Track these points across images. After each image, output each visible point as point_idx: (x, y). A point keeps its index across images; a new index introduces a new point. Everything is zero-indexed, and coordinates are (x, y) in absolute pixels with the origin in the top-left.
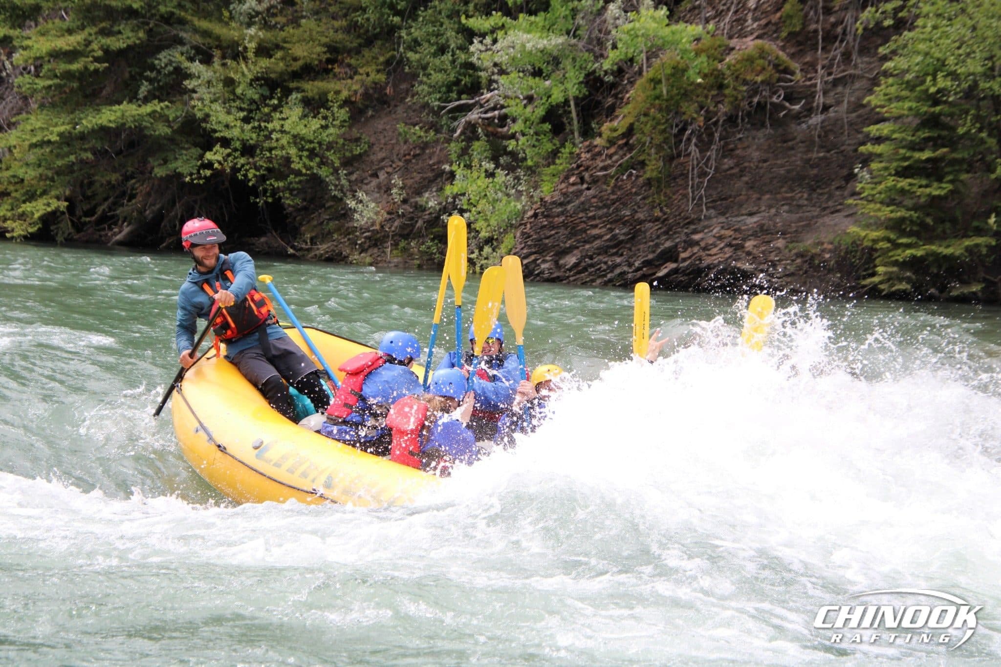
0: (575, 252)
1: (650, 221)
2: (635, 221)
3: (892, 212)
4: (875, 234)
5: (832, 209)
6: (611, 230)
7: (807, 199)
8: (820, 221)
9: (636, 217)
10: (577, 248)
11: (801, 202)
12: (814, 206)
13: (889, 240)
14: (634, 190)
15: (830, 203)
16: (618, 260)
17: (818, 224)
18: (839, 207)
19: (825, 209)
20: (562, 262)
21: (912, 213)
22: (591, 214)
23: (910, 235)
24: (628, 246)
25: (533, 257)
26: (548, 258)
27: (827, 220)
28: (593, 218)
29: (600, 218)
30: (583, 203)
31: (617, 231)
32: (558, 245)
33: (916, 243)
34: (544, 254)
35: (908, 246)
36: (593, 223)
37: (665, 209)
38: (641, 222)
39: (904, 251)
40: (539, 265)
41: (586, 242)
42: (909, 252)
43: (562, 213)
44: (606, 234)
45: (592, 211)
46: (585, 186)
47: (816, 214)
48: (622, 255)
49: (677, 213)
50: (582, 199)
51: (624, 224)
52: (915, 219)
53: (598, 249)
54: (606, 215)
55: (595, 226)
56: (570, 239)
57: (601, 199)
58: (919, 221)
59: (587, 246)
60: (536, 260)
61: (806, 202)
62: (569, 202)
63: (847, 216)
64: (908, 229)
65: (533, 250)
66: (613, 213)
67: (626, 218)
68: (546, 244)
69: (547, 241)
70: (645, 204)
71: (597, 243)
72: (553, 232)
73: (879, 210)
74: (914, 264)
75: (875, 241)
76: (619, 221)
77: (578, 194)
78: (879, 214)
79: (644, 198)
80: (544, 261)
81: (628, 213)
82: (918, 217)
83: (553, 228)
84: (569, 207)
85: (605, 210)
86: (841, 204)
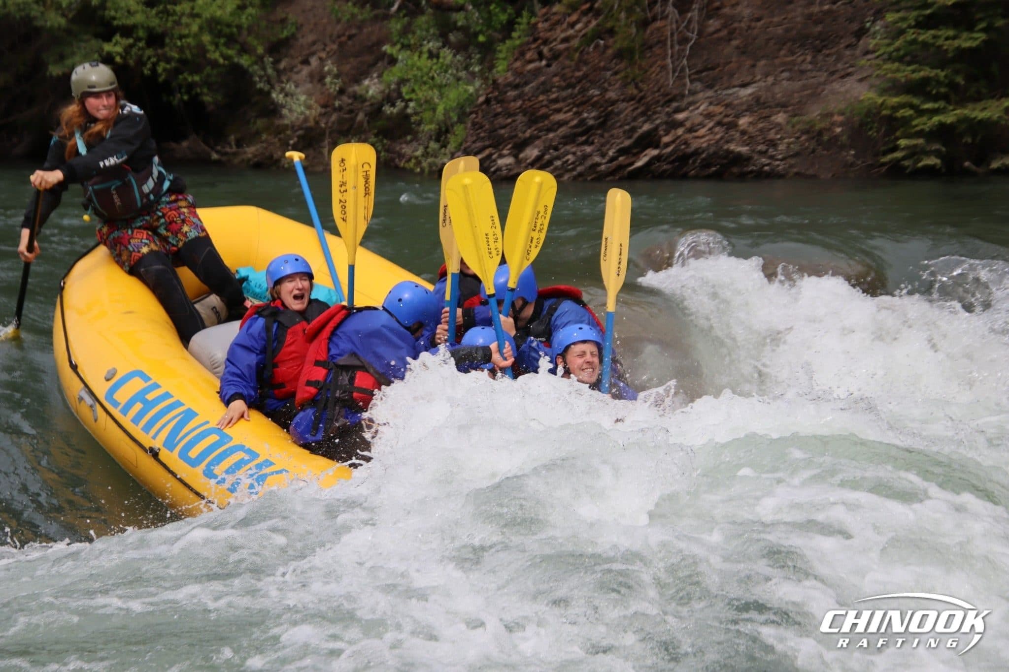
0: (537, 142)
1: (623, 101)
2: (606, 101)
3: (914, 71)
4: (895, 100)
5: (843, 73)
6: (578, 114)
7: (810, 63)
8: (828, 87)
9: (607, 97)
10: (538, 137)
11: (804, 67)
12: (820, 70)
13: (912, 106)
14: (602, 64)
15: (840, 66)
16: (588, 149)
17: (825, 92)
18: (850, 70)
19: (832, 73)
20: (522, 156)
21: (938, 71)
22: (554, 96)
23: (936, 98)
24: (599, 132)
25: (487, 152)
26: (505, 152)
27: (836, 86)
28: (556, 101)
29: (564, 100)
30: (543, 83)
31: (585, 115)
32: (516, 136)
33: (944, 108)
34: (501, 147)
35: (935, 112)
36: (557, 106)
37: (640, 84)
38: (613, 103)
39: (930, 119)
40: (495, 161)
41: (549, 130)
42: (936, 119)
43: (519, 97)
44: (572, 120)
45: (554, 93)
46: (544, 63)
47: (822, 79)
48: (592, 143)
49: (656, 89)
50: (542, 79)
51: (594, 105)
52: (942, 79)
53: (564, 137)
54: (571, 96)
55: (558, 111)
56: (530, 127)
57: (563, 77)
58: (947, 81)
59: (551, 135)
60: (490, 155)
61: (810, 67)
62: (526, 83)
63: (861, 80)
64: (934, 92)
65: (487, 143)
66: (580, 92)
67: (595, 99)
68: (502, 136)
69: (502, 131)
70: (617, 81)
71: (563, 131)
72: (509, 120)
73: (898, 70)
74: (943, 133)
75: (895, 108)
76: (586, 102)
77: (537, 72)
78: (899, 75)
79: (616, 73)
80: (501, 156)
81: (597, 92)
82: (946, 76)
83: (510, 115)
84: (527, 89)
85: (570, 91)
86: (852, 66)
